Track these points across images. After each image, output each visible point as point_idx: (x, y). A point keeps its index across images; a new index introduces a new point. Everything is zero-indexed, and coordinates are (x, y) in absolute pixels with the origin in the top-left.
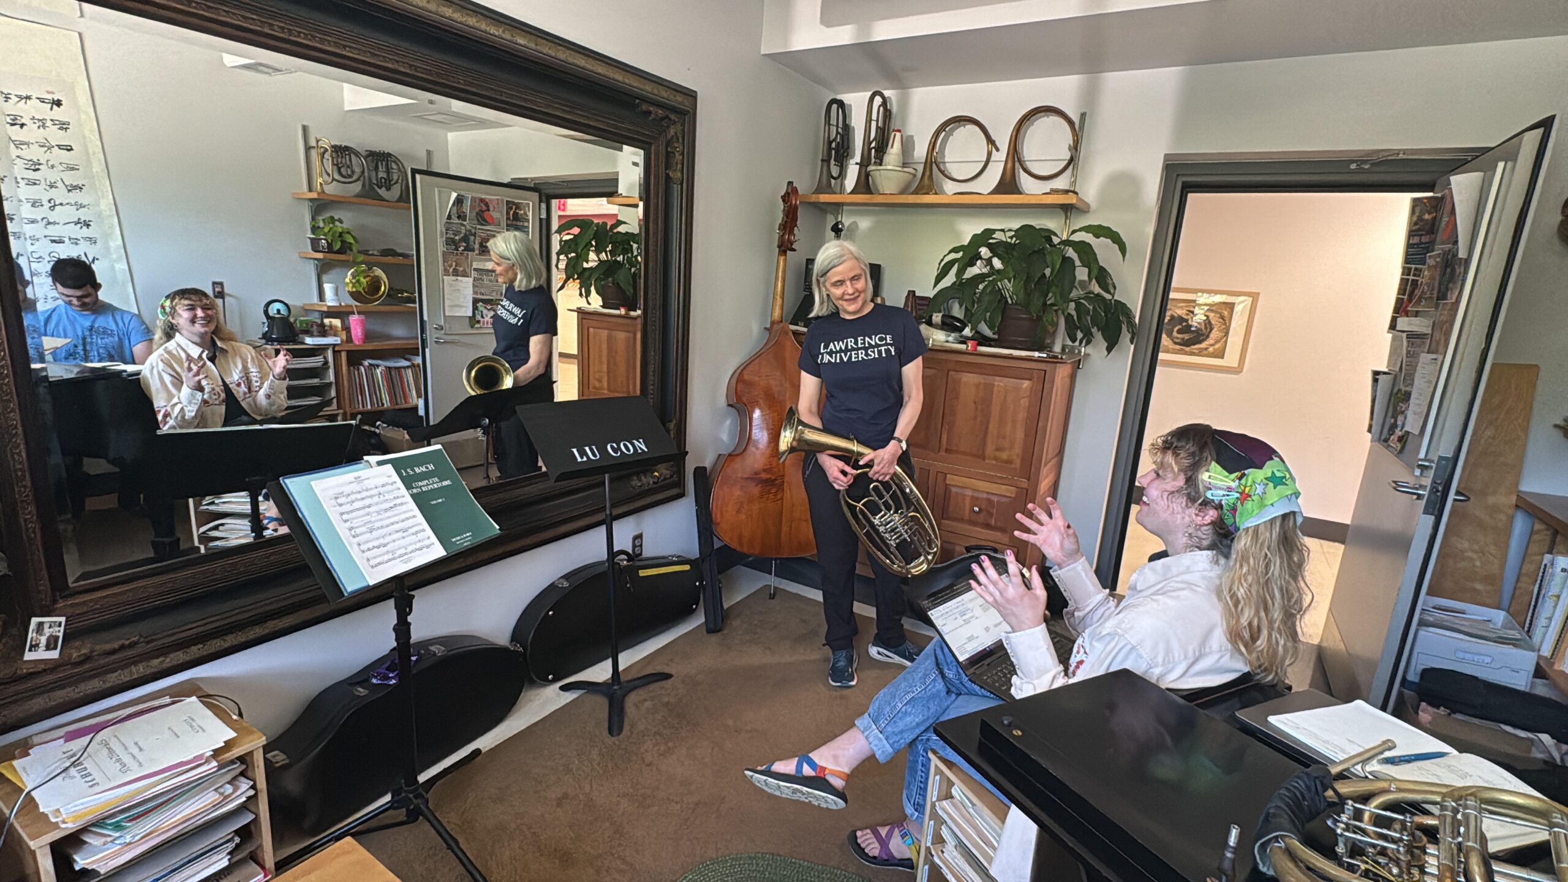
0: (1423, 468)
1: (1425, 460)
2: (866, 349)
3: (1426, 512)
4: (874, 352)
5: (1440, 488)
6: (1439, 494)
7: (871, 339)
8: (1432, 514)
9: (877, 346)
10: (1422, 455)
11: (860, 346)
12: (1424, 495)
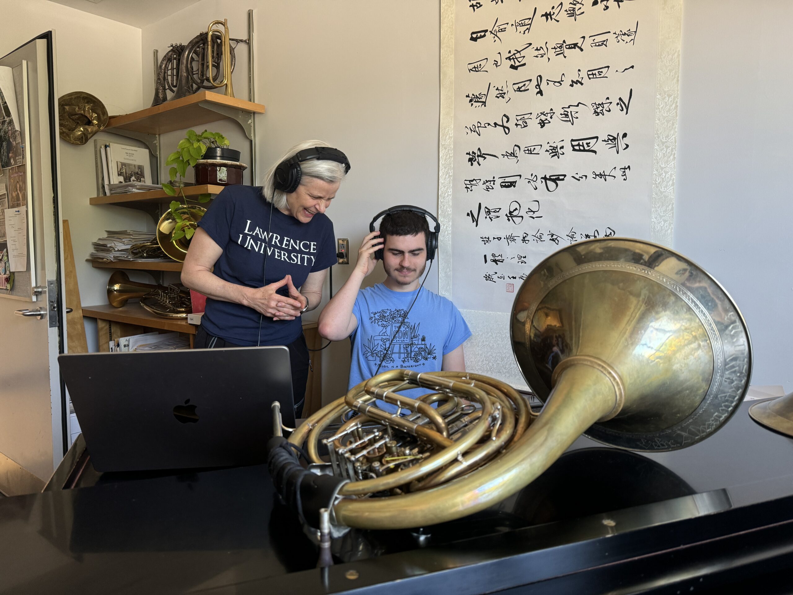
0: (37, 294)
1: (36, 287)
2: (289, 252)
3: (51, 326)
4: (297, 257)
5: (55, 305)
6: (56, 309)
7: (296, 244)
8: (55, 327)
9: (300, 251)
10: (33, 284)
11: (284, 246)
12: (46, 314)
